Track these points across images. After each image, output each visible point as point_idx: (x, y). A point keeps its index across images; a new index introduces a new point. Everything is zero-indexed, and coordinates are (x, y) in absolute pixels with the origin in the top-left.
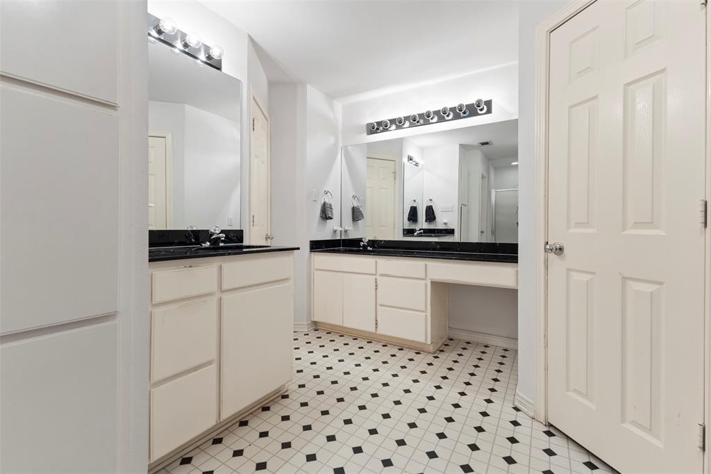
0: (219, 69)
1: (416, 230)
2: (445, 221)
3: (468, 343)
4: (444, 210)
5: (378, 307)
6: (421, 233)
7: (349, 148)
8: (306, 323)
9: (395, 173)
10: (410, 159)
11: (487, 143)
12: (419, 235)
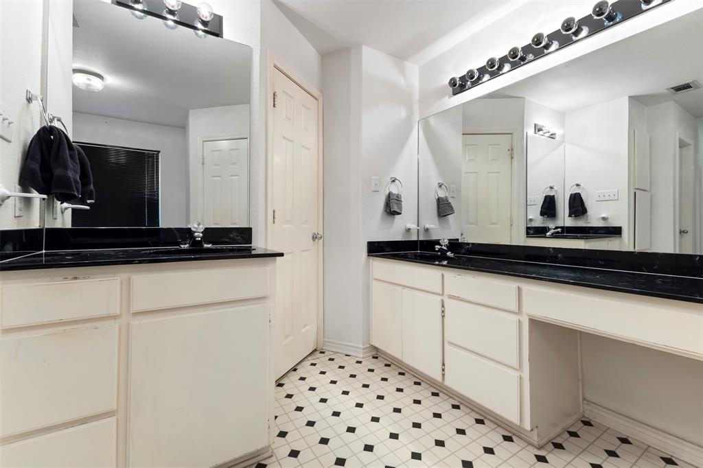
0: (218, 34)
1: (549, 229)
2: (603, 216)
3: (625, 441)
4: (602, 198)
5: (446, 346)
6: (558, 232)
7: (432, 121)
8: (361, 346)
9: (512, 150)
10: (538, 129)
11: (687, 87)
12: (555, 236)
